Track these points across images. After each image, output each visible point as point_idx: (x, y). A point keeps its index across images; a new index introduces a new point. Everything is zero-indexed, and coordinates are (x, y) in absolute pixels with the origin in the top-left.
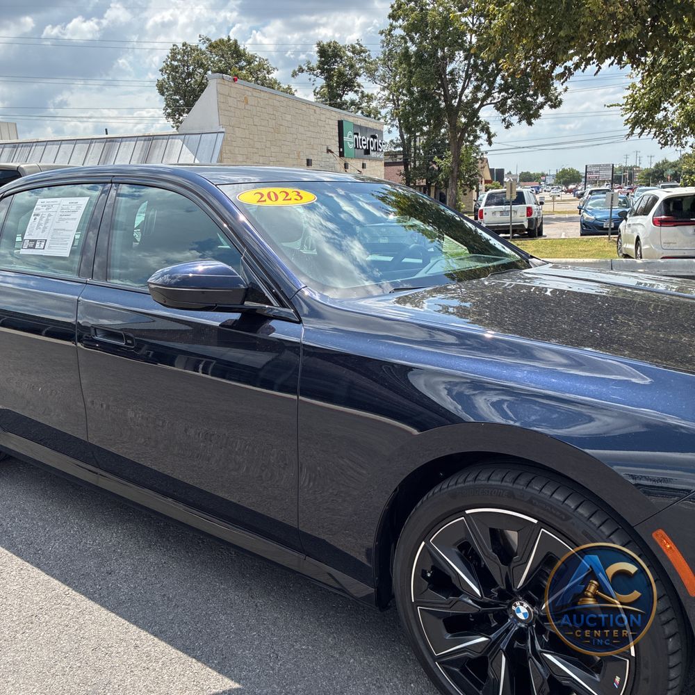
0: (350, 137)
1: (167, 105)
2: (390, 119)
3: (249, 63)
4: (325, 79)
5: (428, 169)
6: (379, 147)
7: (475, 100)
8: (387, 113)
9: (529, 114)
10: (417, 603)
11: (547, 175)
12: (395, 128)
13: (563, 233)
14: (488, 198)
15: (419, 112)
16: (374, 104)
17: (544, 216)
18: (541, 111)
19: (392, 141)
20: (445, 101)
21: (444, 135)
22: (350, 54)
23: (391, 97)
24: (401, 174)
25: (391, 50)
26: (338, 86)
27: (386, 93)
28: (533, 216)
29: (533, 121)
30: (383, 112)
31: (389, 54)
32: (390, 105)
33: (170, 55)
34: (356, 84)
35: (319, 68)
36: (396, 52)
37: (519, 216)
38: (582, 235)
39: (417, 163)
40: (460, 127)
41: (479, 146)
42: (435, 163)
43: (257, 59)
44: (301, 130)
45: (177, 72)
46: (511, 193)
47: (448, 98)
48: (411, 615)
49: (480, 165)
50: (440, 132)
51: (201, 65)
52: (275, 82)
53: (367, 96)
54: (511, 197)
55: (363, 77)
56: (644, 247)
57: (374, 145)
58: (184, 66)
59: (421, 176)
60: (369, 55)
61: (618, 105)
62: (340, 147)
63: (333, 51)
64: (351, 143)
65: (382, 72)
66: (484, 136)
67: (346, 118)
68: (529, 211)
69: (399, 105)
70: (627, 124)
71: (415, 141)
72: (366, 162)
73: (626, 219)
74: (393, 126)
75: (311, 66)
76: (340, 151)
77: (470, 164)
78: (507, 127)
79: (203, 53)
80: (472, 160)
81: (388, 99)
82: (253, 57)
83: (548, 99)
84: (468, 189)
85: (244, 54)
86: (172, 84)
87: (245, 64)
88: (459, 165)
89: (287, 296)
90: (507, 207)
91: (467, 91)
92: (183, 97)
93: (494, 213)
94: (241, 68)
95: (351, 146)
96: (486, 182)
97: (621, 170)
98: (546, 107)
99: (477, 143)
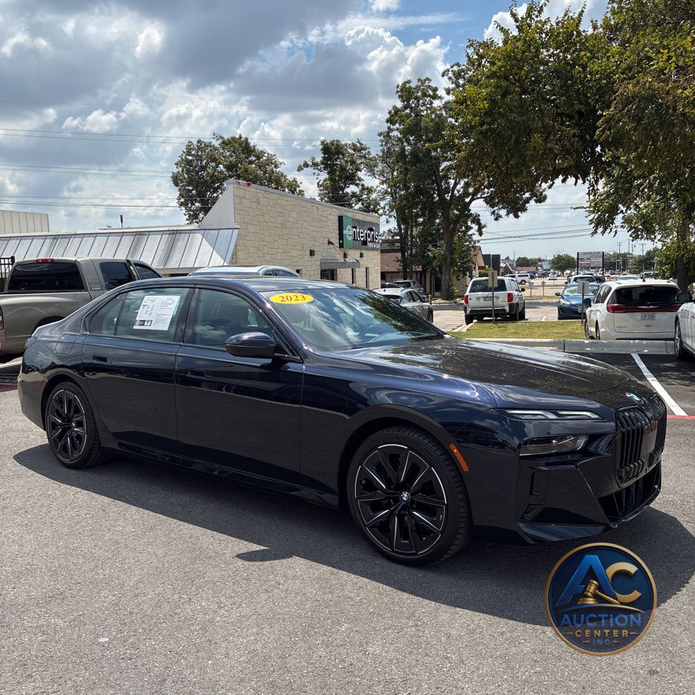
0: (349, 230)
1: (180, 195)
2: (388, 210)
3: (258, 158)
4: (328, 173)
5: (423, 256)
6: (376, 239)
7: (466, 194)
8: (386, 204)
9: (516, 208)
10: (358, 498)
11: (544, 260)
12: (393, 218)
13: (545, 317)
14: (473, 285)
15: (415, 205)
16: (374, 196)
17: (526, 301)
18: (527, 205)
19: (390, 231)
20: (438, 195)
21: (439, 224)
22: (351, 151)
23: (389, 190)
24: (398, 260)
25: (389, 149)
26: (340, 180)
27: (385, 186)
28: (515, 301)
29: (520, 214)
30: (382, 204)
31: (388, 152)
32: (389, 198)
33: (185, 150)
34: (356, 178)
35: (322, 163)
36: (394, 150)
37: (501, 300)
38: (559, 319)
39: (414, 251)
40: (452, 219)
41: (471, 235)
42: (429, 250)
43: (266, 155)
44: (306, 225)
45: (191, 166)
46: (493, 281)
47: (441, 194)
48: (355, 505)
49: (472, 253)
50: (434, 222)
51: (214, 160)
52: (282, 175)
53: (367, 188)
54: (493, 285)
55: (363, 172)
56: (602, 330)
57: (371, 236)
58: (198, 160)
59: (418, 263)
60: (369, 152)
61: (583, 207)
62: (340, 240)
63: (336, 149)
64: (350, 235)
65: (381, 168)
66: (475, 227)
67: (346, 214)
68: (510, 297)
69: (396, 198)
70: (591, 224)
71: (412, 231)
72: (365, 252)
73: (590, 306)
74: (390, 217)
75: (315, 161)
76: (340, 243)
77: (463, 252)
78: (496, 219)
79: (216, 149)
80: (465, 248)
81: (386, 192)
82: (262, 153)
83: (533, 195)
84: (462, 275)
85: (254, 151)
86: (186, 176)
87: (254, 159)
88: (452, 253)
89: (296, 349)
90: (490, 294)
91: (459, 187)
92: (196, 188)
93: (478, 298)
94: (251, 163)
95: (350, 238)
96: (480, 268)
97: (614, 257)
98: (532, 202)
99: (469, 233)
